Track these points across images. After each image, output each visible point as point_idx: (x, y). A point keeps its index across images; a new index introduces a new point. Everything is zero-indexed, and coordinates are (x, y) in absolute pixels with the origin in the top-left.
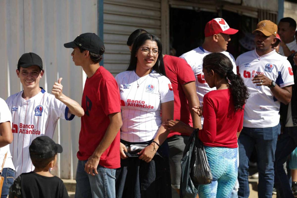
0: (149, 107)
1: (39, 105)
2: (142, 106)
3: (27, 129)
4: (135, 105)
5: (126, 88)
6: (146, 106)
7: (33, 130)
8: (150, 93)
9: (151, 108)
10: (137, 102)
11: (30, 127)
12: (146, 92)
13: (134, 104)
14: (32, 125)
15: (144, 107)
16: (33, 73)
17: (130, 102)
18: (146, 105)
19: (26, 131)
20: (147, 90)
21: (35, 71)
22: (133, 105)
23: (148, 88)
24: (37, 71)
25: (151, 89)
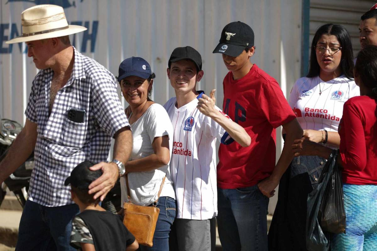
0: (333, 118)
1: (191, 116)
2: (323, 116)
3: (176, 148)
4: (315, 116)
5: (305, 95)
6: (329, 117)
7: (181, 149)
8: (336, 101)
9: (336, 120)
10: (317, 111)
11: (178, 145)
12: (331, 99)
13: (314, 113)
14: (180, 142)
15: (326, 118)
16: (186, 71)
17: (308, 111)
18: (329, 115)
19: (175, 150)
20: (333, 97)
21: (189, 70)
22: (312, 115)
23: (334, 94)
24: (192, 70)
25: (337, 96)
